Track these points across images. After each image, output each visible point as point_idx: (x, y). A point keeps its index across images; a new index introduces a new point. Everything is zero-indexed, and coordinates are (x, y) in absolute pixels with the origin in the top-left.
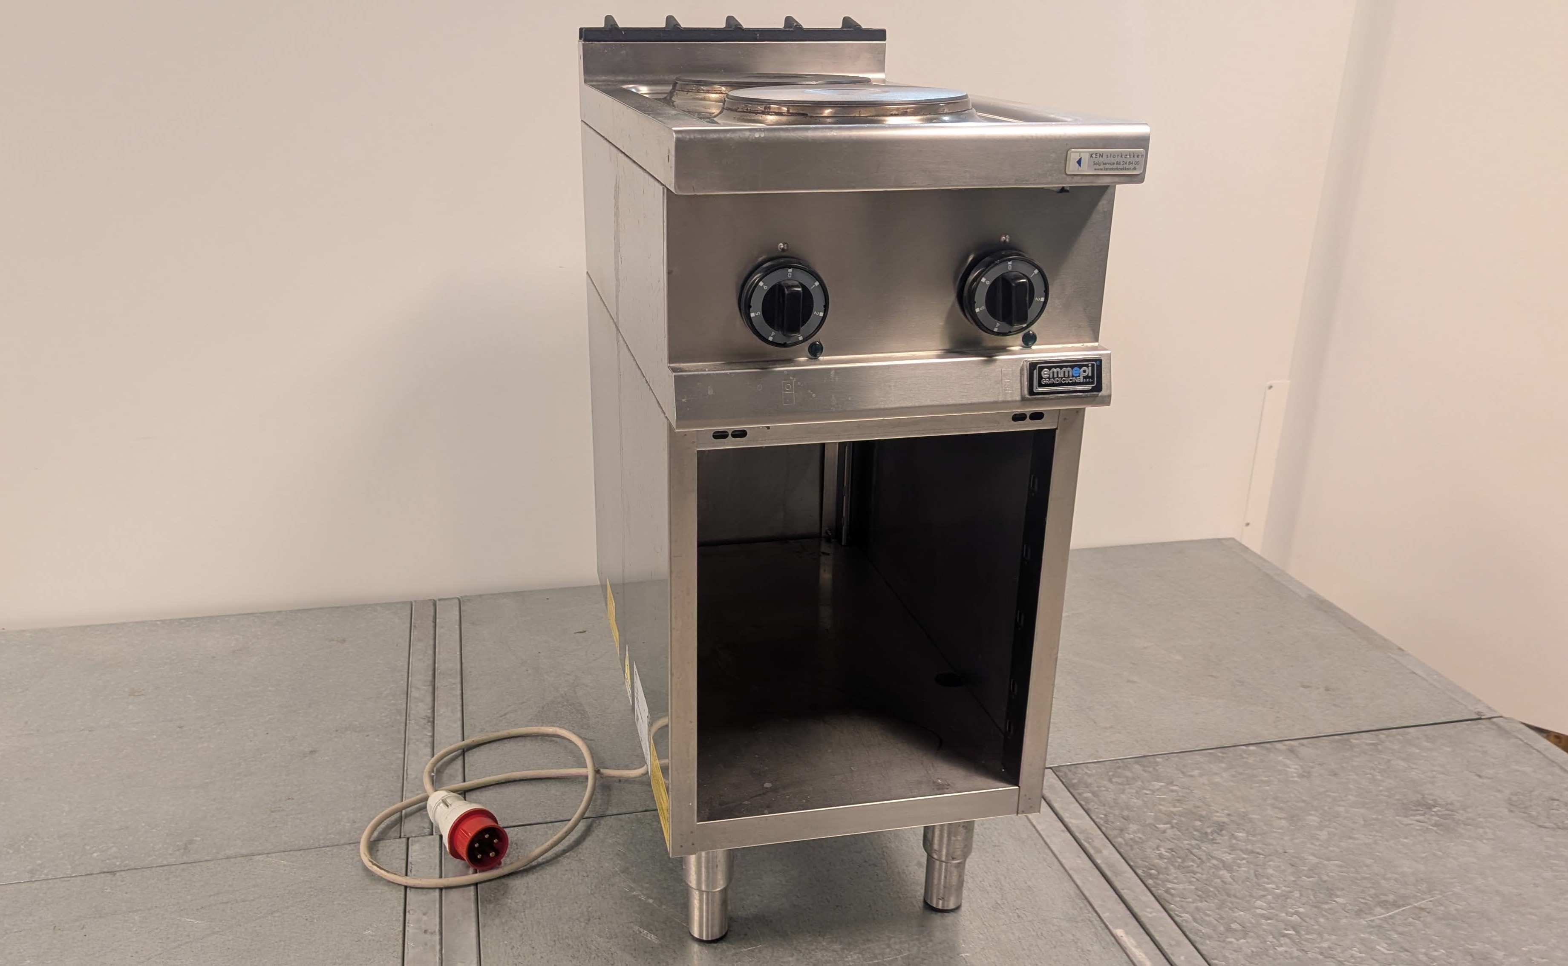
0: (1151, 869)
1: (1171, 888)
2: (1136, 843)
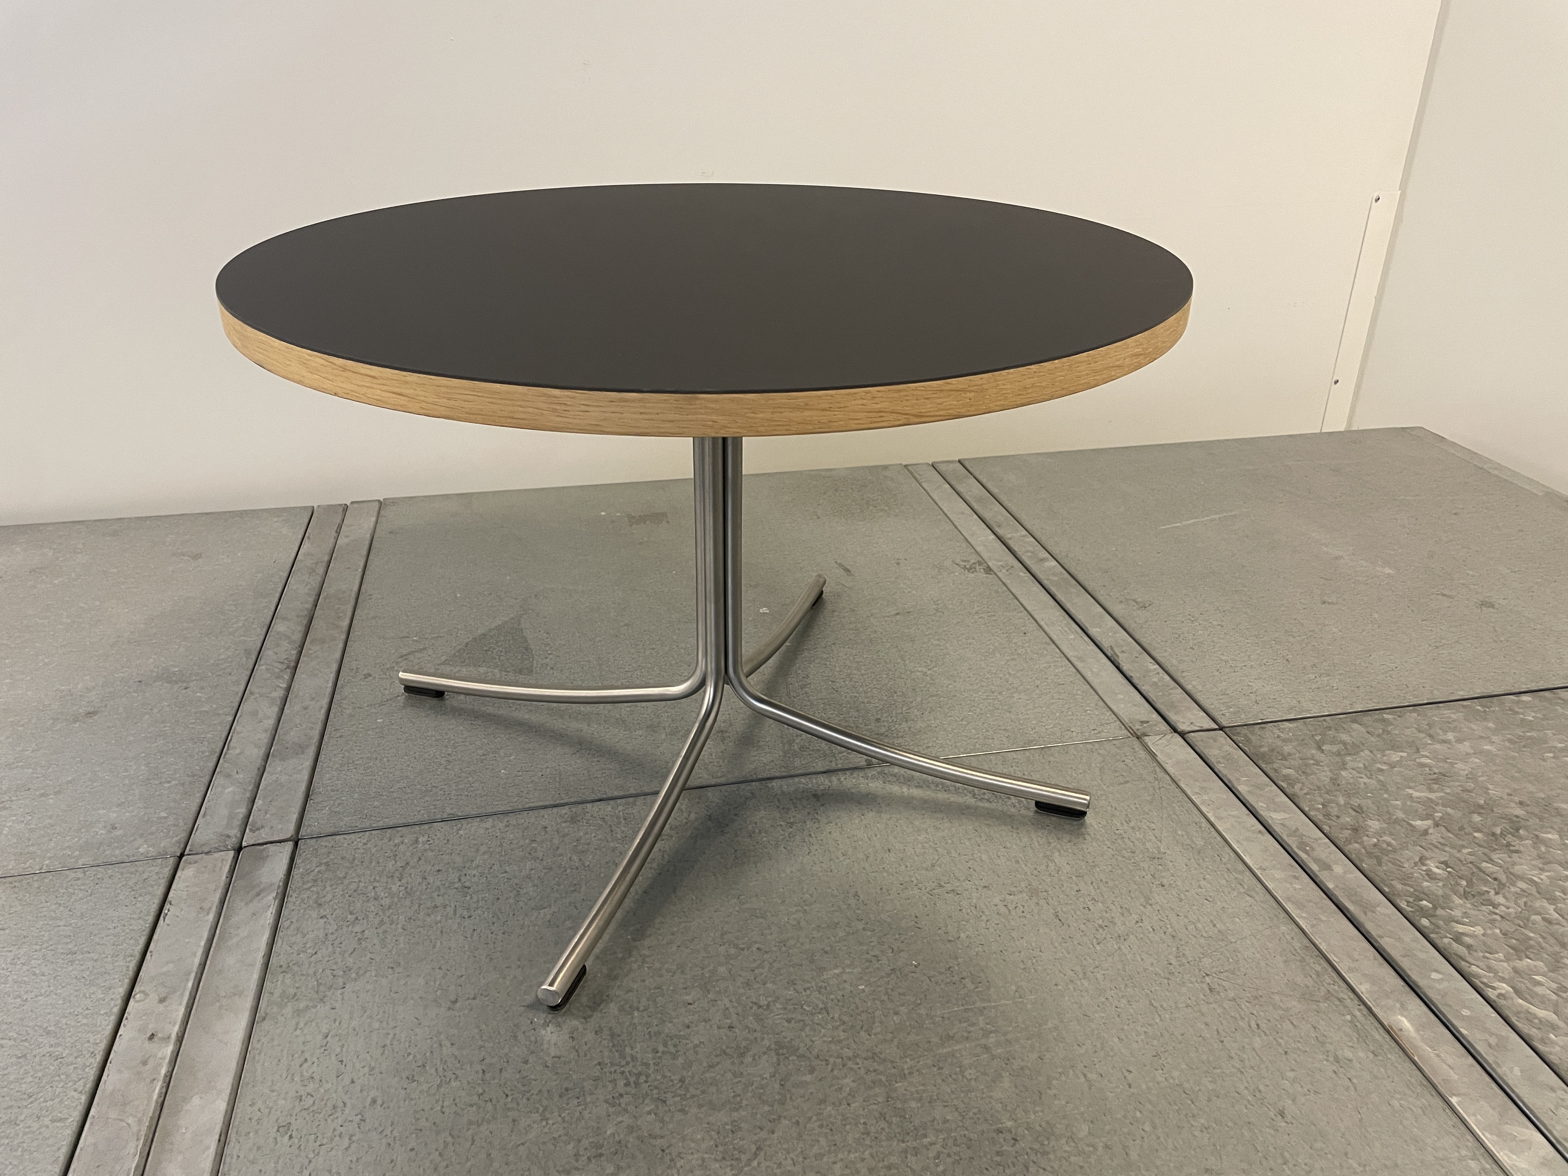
0: (1421, 900)
1: (1462, 934)
2: (1384, 852)
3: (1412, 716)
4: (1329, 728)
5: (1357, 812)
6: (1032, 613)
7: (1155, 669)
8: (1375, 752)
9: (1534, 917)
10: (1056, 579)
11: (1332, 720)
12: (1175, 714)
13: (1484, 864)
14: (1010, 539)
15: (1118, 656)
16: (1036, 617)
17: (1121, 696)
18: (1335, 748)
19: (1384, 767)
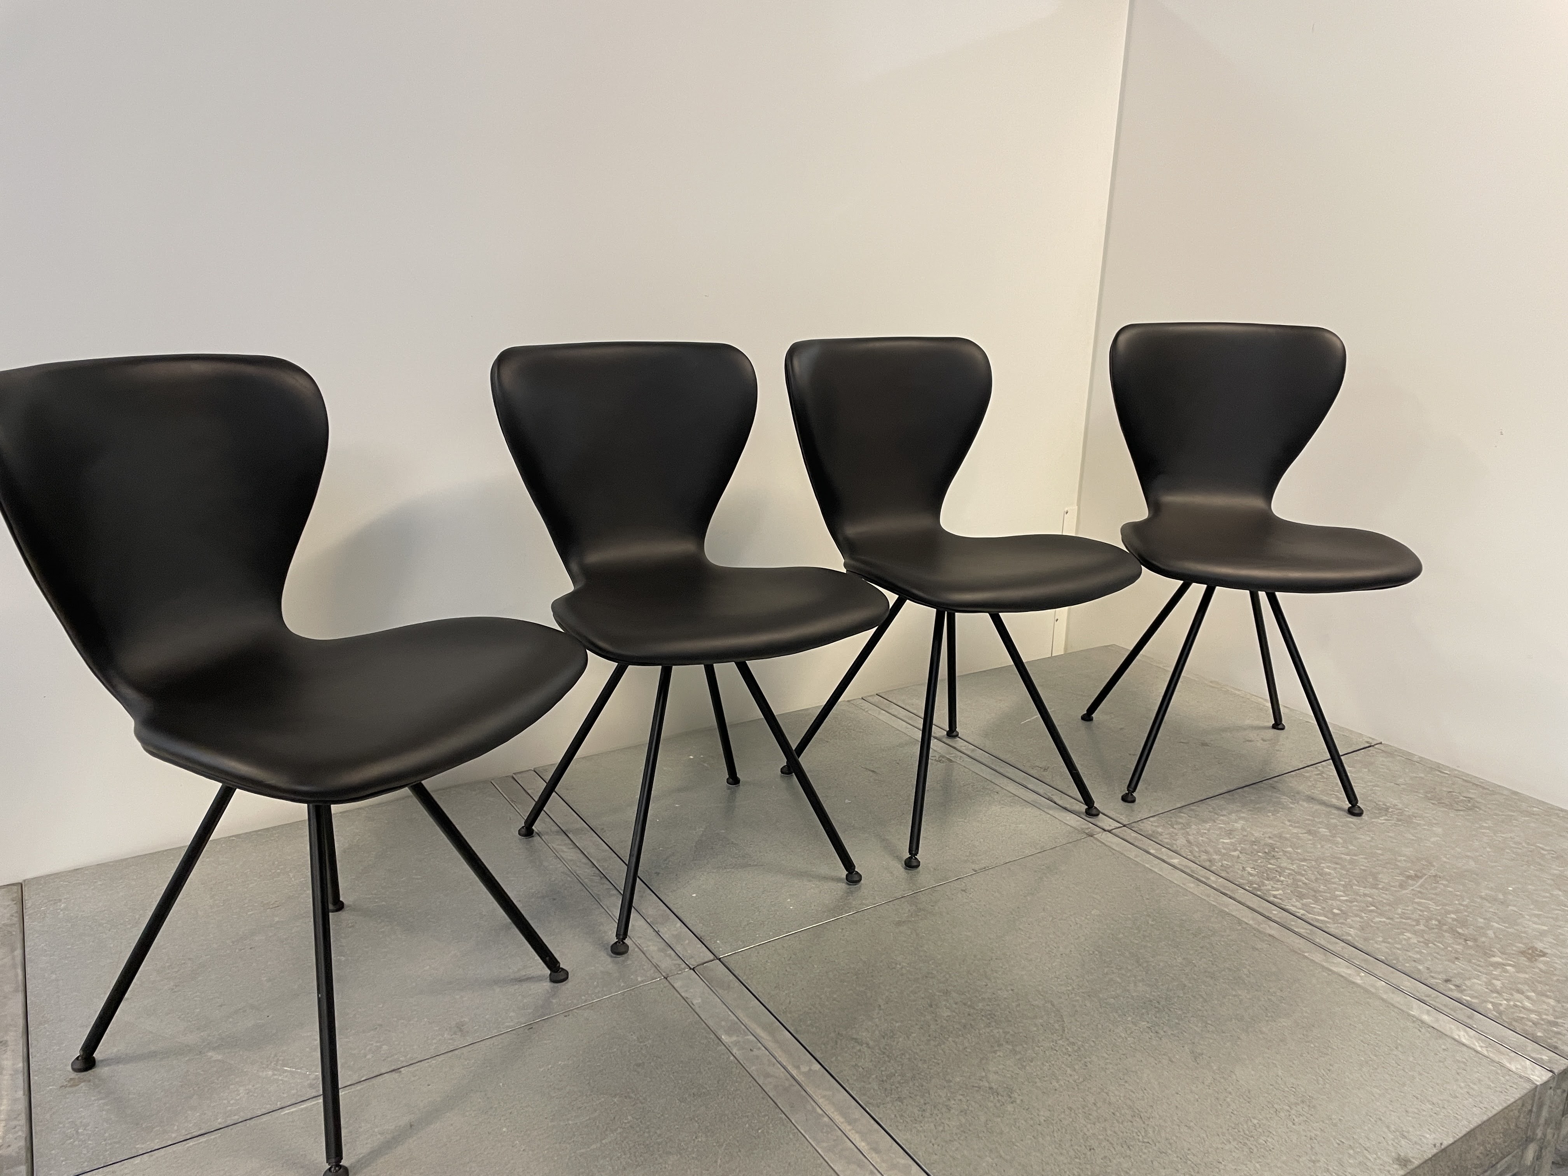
0: (1253, 885)
1: (1276, 895)
2: (1226, 868)
5: (1205, 854)
9: (1299, 883)
13: (1269, 866)
15: (1052, 798)
16: (996, 783)
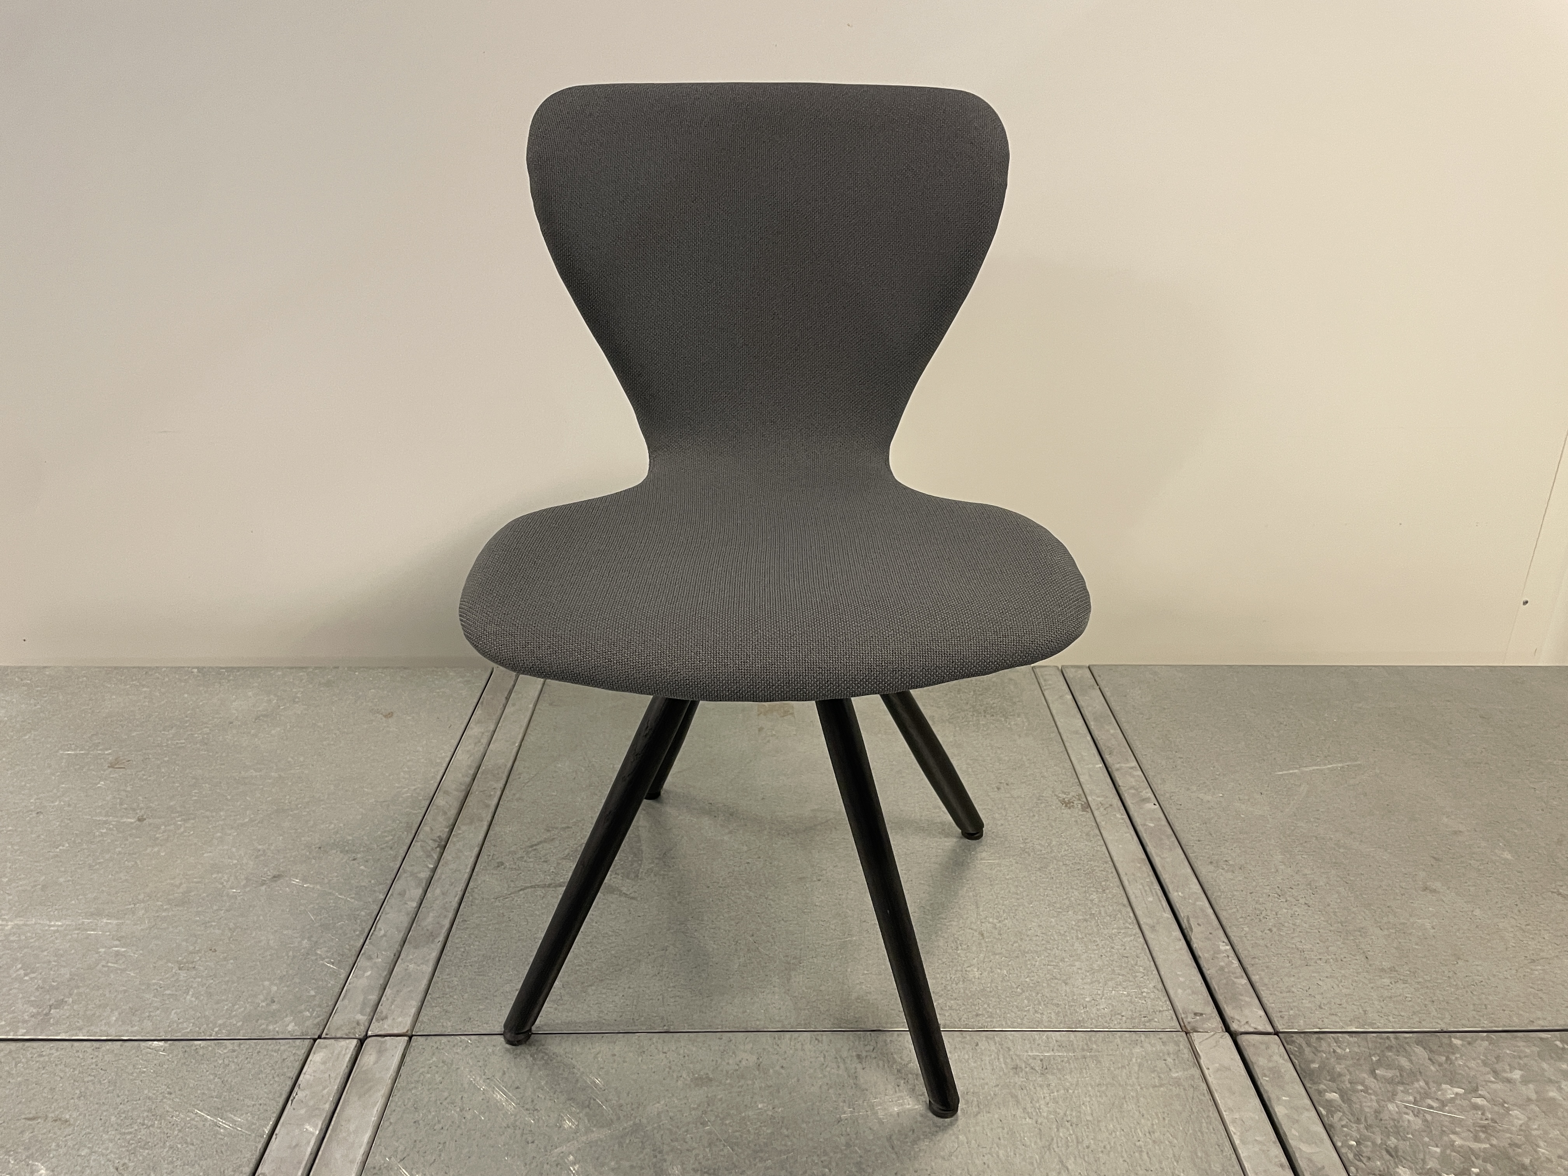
3: (1482, 1044)
4: (1390, 1048)
5: (1391, 1156)
6: (1117, 865)
7: (1226, 950)
8: (1431, 1084)
10: (1152, 825)
11: (1396, 1038)
12: (1233, 1009)
14: (1117, 770)
15: (1192, 930)
16: (1120, 871)
17: (1182, 979)
18: (1389, 1074)
19: (1435, 1105)
